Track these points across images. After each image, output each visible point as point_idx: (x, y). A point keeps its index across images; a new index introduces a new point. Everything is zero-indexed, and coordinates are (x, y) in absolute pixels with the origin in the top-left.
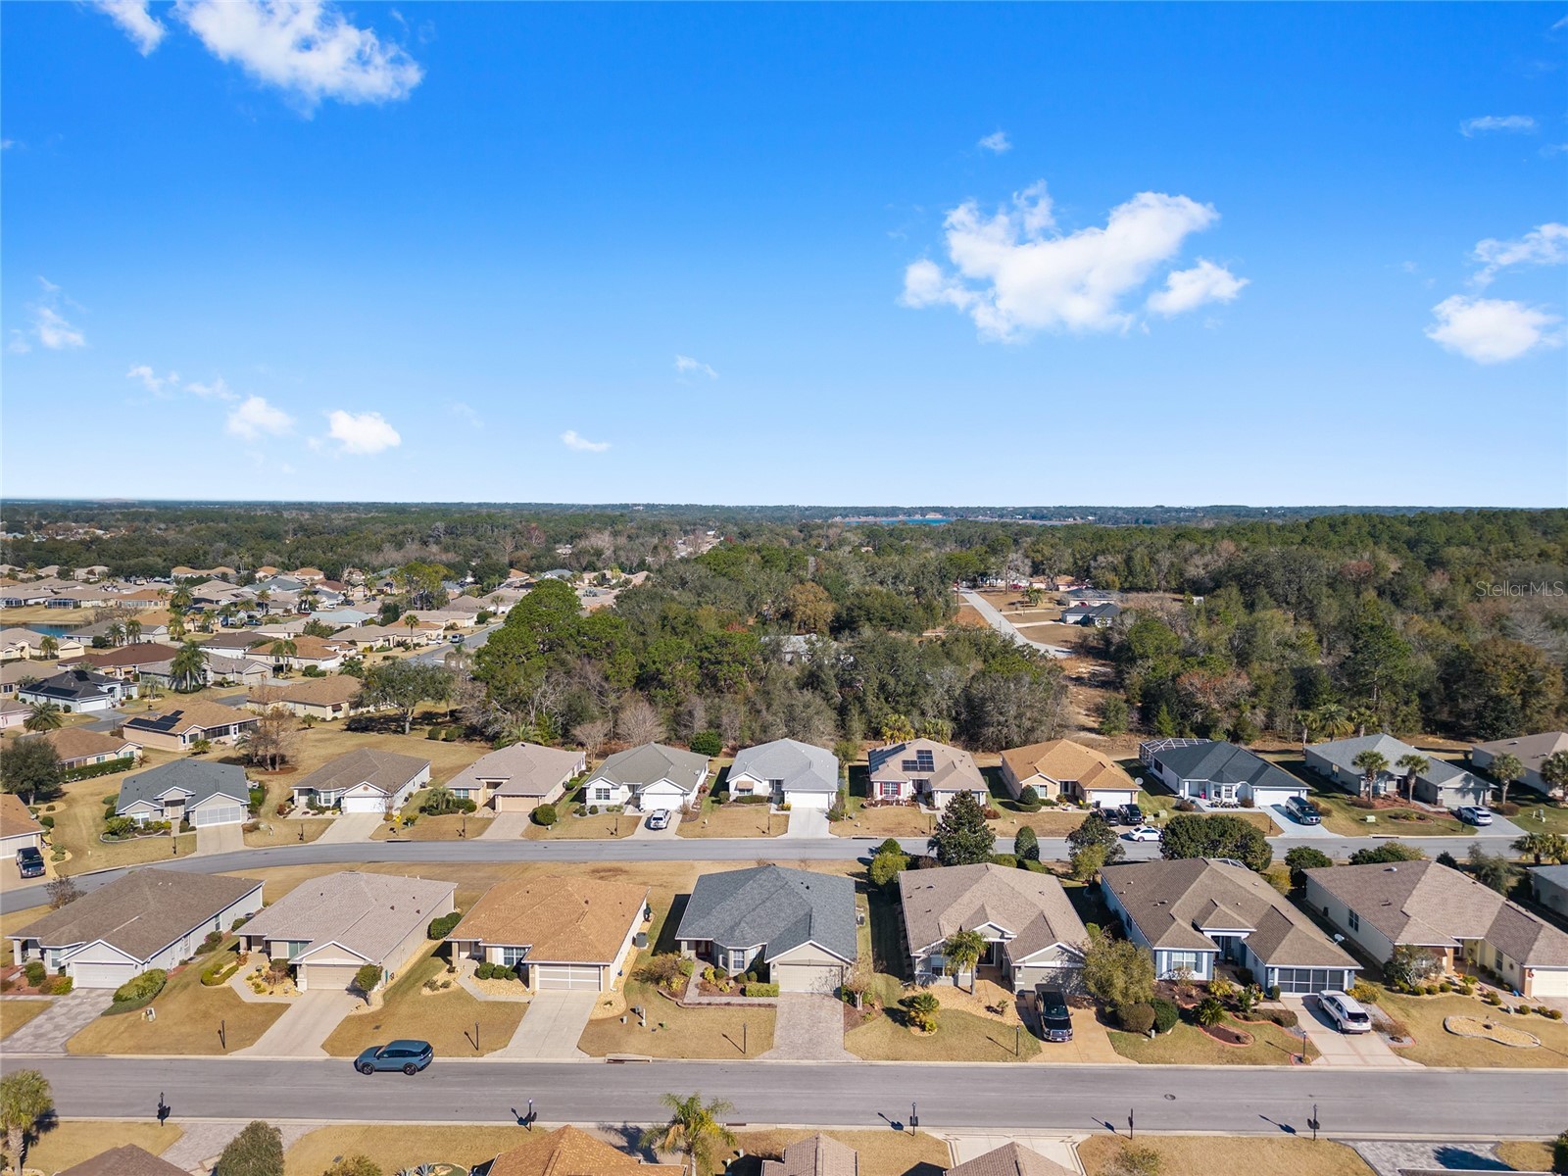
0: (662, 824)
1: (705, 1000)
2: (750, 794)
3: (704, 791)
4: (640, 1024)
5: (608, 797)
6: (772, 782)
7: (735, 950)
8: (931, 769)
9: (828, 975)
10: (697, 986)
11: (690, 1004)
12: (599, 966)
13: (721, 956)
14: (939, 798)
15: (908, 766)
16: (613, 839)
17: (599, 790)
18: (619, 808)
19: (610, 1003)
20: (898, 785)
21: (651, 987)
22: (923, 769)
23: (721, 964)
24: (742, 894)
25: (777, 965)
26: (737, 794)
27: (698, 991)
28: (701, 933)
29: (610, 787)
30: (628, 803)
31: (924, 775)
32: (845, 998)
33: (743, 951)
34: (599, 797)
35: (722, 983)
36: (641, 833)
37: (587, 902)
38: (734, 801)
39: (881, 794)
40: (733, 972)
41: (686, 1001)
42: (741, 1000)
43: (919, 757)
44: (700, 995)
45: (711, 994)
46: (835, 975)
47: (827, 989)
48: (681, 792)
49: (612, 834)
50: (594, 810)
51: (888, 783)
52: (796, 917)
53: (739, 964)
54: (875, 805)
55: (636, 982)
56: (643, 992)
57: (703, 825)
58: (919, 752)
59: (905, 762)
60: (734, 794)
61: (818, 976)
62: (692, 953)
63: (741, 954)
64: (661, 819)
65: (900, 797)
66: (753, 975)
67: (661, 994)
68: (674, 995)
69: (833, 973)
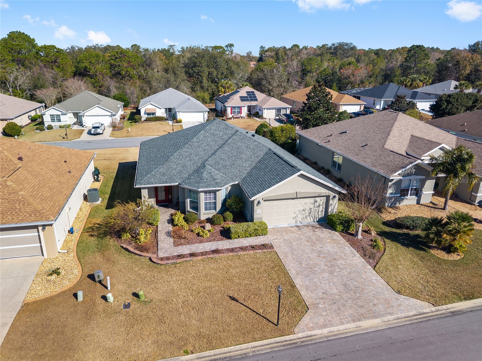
0: (99, 131)
1: (185, 250)
2: (154, 116)
3: (124, 118)
4: (105, 298)
5: (59, 120)
6: (166, 109)
7: (206, 192)
8: (256, 100)
9: (312, 206)
10: (168, 234)
11: (168, 258)
12: (36, 227)
13: (188, 201)
14: (266, 113)
15: (243, 99)
16: (64, 141)
17: (52, 116)
18: (68, 126)
19: (56, 272)
20: (240, 108)
21: (112, 242)
22: (252, 100)
23: (188, 208)
24: (197, 142)
25: (262, 201)
26: (146, 116)
27: (172, 240)
28: (164, 178)
29: (60, 113)
30: (75, 124)
31: (254, 103)
32: (340, 228)
33: (215, 192)
34: (53, 120)
35: (196, 228)
36: (85, 137)
37: (20, 159)
38: (145, 120)
39: (231, 114)
40: (204, 214)
41: (161, 254)
42: (225, 244)
43: (248, 95)
44: (176, 244)
45: (189, 242)
46: (319, 206)
47: (310, 220)
48: (110, 114)
49: (64, 138)
50: (50, 128)
51: (234, 107)
52: (257, 157)
53: (212, 206)
54: (230, 119)
55: (92, 239)
56: (102, 249)
57: (128, 132)
58: (247, 92)
59: (241, 97)
60: (144, 117)
61: (302, 209)
62: (152, 201)
63: (212, 195)
64: (98, 127)
65: (242, 115)
66: (229, 215)
67: (126, 249)
68: (143, 249)
69: (317, 204)
